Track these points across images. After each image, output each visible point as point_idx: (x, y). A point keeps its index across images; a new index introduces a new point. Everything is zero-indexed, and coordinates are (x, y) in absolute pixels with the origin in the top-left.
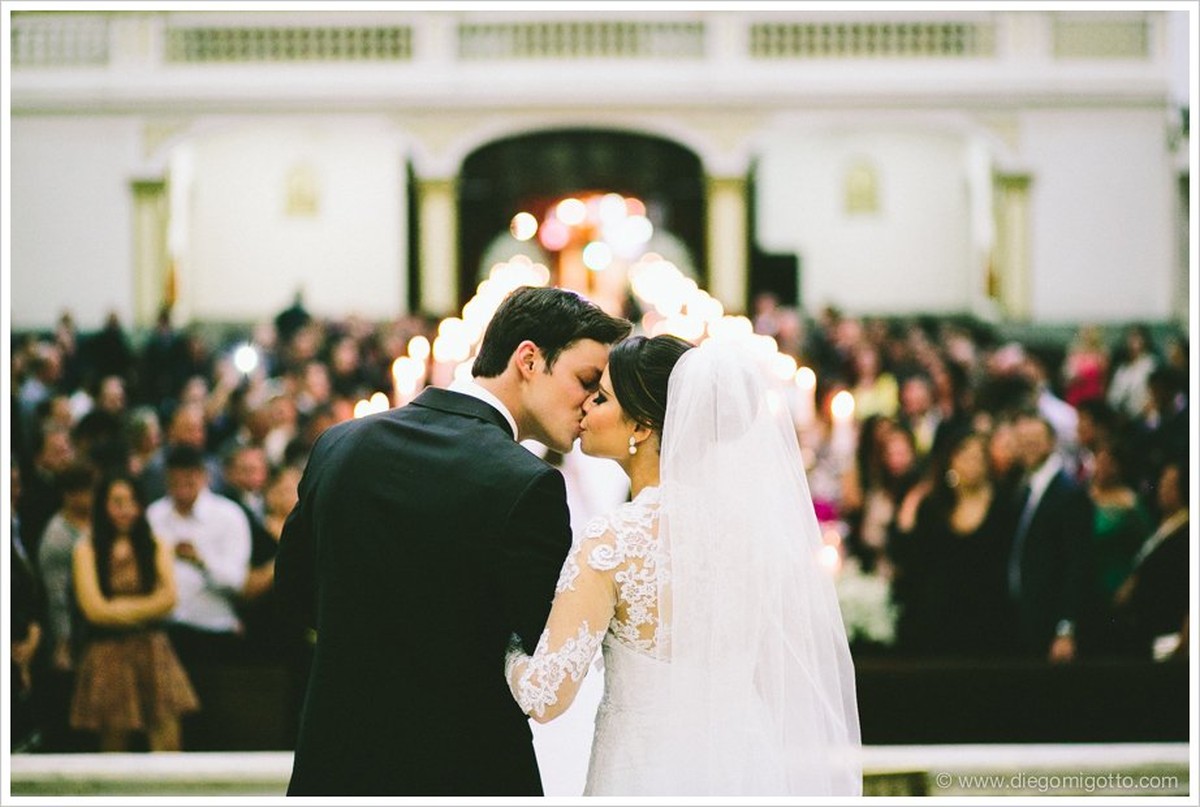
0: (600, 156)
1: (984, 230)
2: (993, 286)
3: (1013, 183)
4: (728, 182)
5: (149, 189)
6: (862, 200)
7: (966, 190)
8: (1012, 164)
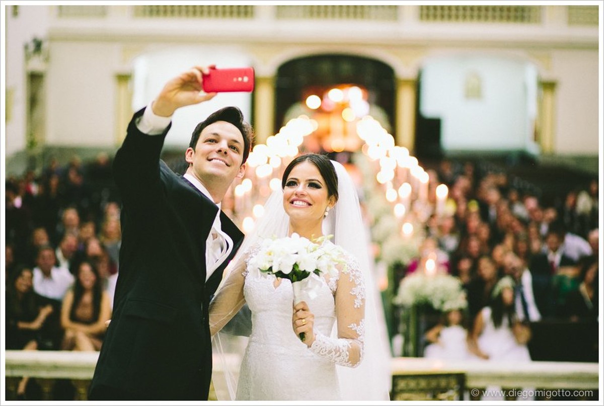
0: (346, 68)
1: (532, 108)
2: (537, 137)
3: (548, 86)
4: (407, 82)
5: (124, 78)
6: (474, 92)
7: (525, 88)
8: (547, 76)
